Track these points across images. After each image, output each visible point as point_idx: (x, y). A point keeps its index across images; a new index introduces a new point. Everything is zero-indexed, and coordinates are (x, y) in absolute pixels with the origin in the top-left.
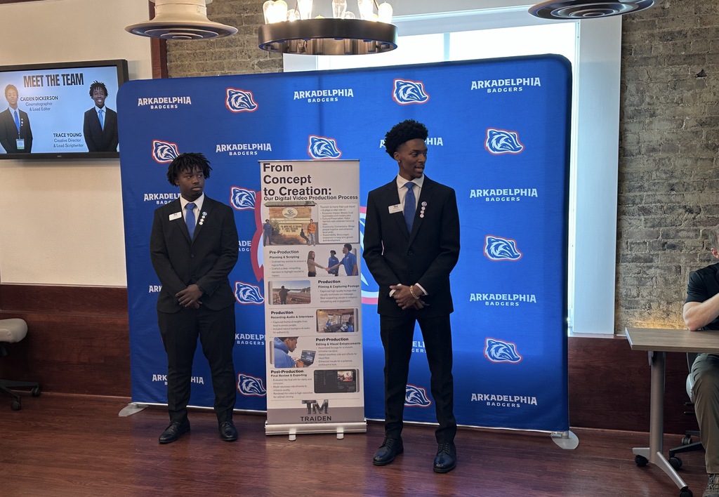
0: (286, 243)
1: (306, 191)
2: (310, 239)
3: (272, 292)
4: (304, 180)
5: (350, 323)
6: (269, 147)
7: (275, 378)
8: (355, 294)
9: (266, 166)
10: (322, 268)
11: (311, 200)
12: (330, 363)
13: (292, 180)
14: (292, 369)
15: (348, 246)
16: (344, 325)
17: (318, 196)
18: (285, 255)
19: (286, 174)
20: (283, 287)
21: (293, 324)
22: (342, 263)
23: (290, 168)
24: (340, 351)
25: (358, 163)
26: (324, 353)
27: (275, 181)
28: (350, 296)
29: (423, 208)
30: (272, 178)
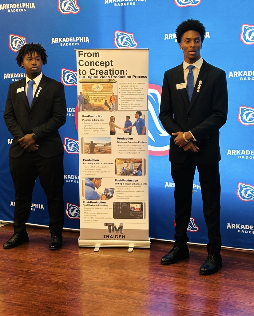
0: (94, 110)
1: (109, 72)
2: (111, 107)
3: (84, 145)
4: (107, 64)
5: (139, 169)
6: (87, 40)
7: (86, 207)
8: (143, 148)
9: (81, 53)
10: (119, 128)
11: (113, 78)
12: (124, 197)
13: (99, 64)
14: (98, 201)
15: (139, 113)
16: (135, 171)
17: (118, 76)
18: (94, 118)
19: (94, 59)
20: (92, 142)
21: (99, 168)
22: (134, 125)
23: (97, 54)
24: (132, 189)
25: (148, 51)
26: (120, 190)
27: (87, 64)
28: (140, 149)
29: (200, 86)
30: (84, 62)
